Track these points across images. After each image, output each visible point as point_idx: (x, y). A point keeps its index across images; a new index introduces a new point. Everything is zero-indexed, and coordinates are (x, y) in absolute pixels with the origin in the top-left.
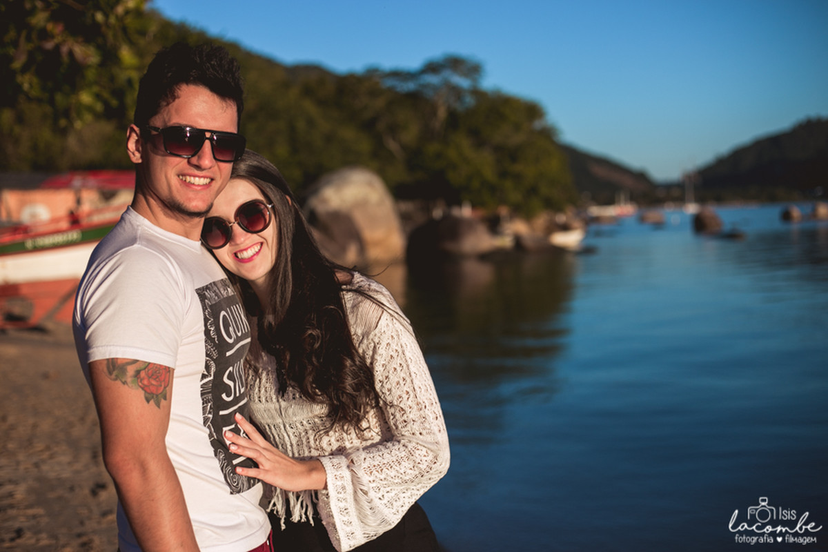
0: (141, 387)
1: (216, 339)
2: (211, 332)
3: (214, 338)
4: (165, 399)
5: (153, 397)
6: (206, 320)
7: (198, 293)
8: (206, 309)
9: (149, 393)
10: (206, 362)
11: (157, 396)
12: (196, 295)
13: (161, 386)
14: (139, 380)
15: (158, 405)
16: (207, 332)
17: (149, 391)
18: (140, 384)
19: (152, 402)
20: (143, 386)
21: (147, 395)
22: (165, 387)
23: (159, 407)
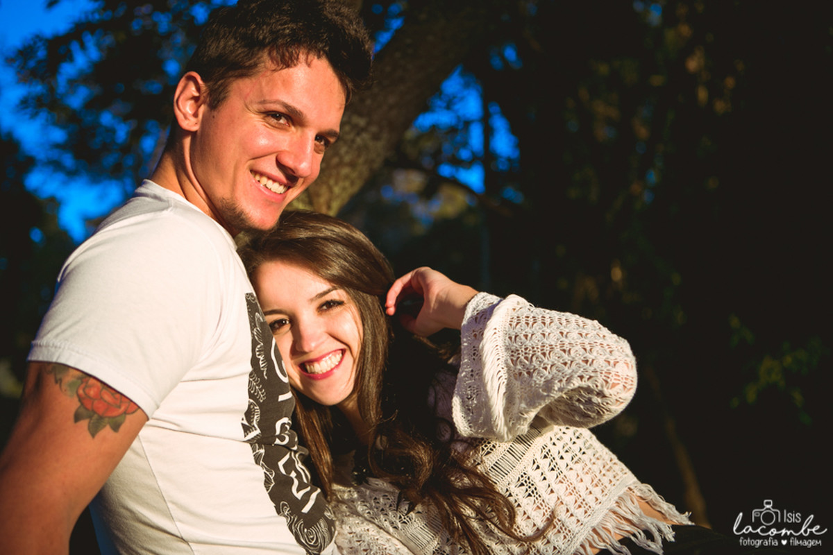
0: (79, 396)
1: (265, 373)
2: (261, 362)
3: (263, 371)
4: (116, 427)
5: (90, 417)
6: (254, 343)
7: (247, 300)
8: (255, 326)
9: (87, 409)
10: (249, 406)
11: (101, 418)
12: (245, 303)
13: (120, 407)
14: (83, 385)
15: (93, 431)
16: (254, 362)
17: (89, 406)
18: (81, 392)
19: (84, 424)
20: (83, 395)
21: (82, 410)
22: (126, 413)
23: (93, 435)
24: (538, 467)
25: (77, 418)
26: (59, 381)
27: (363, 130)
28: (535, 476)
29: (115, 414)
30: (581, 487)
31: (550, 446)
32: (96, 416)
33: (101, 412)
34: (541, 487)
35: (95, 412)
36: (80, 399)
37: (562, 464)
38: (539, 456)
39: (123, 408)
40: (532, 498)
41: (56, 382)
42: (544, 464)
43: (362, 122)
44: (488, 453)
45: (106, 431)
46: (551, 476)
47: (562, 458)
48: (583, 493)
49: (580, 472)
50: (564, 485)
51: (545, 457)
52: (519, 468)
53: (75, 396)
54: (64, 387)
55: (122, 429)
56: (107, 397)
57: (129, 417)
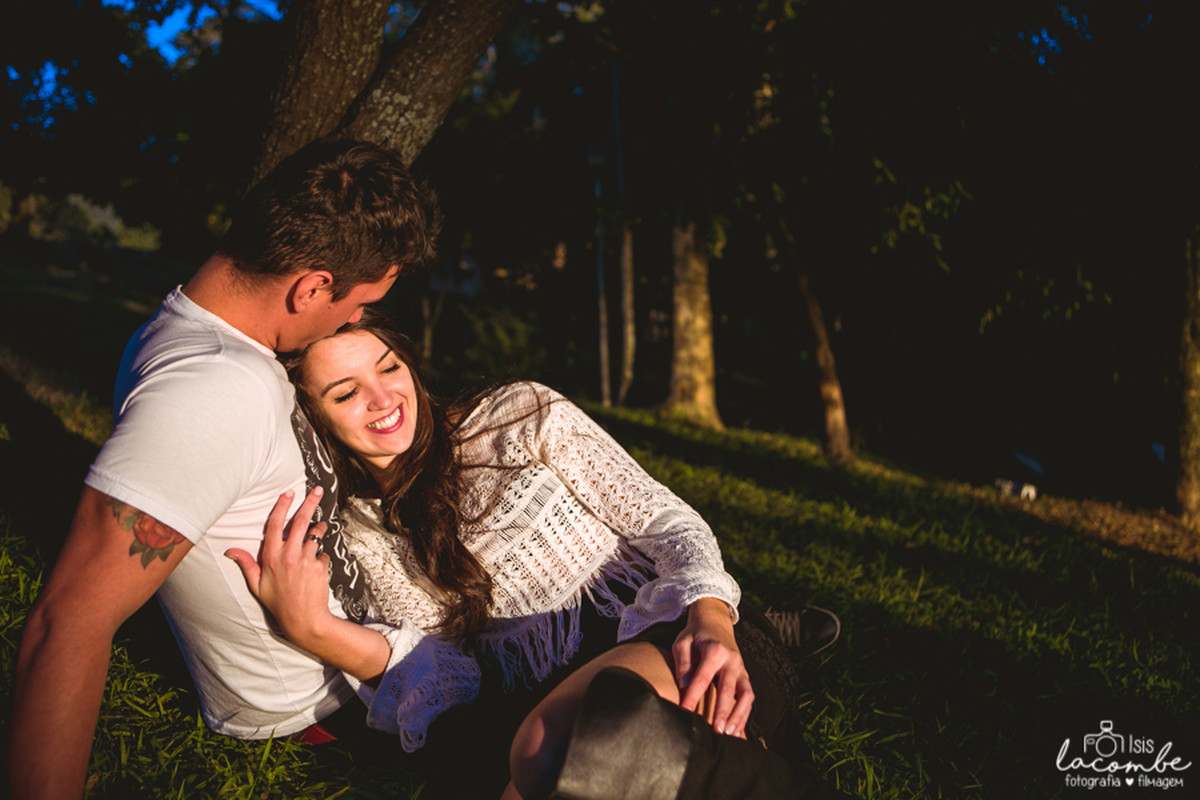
0: (135, 530)
4: (164, 558)
5: (144, 550)
9: (141, 543)
11: (152, 550)
13: (169, 539)
14: (139, 521)
15: (145, 563)
17: (143, 540)
18: (137, 526)
19: (138, 556)
20: (139, 530)
21: (137, 544)
22: (174, 543)
23: (145, 567)
24: (549, 524)
25: (132, 551)
26: (117, 515)
27: (407, 109)
28: (546, 532)
29: (165, 545)
30: (586, 537)
31: (561, 504)
32: (149, 549)
33: (153, 544)
34: (551, 539)
35: (148, 546)
36: (136, 534)
37: (571, 517)
38: (550, 514)
39: (172, 539)
40: (543, 549)
41: (115, 515)
42: (555, 521)
43: (405, 100)
44: (507, 512)
45: (157, 562)
46: (560, 530)
47: (571, 512)
48: (587, 542)
49: (587, 524)
50: (571, 537)
51: (556, 515)
52: (534, 525)
53: (132, 531)
54: (121, 521)
55: (170, 557)
56: (159, 531)
57: (177, 547)
